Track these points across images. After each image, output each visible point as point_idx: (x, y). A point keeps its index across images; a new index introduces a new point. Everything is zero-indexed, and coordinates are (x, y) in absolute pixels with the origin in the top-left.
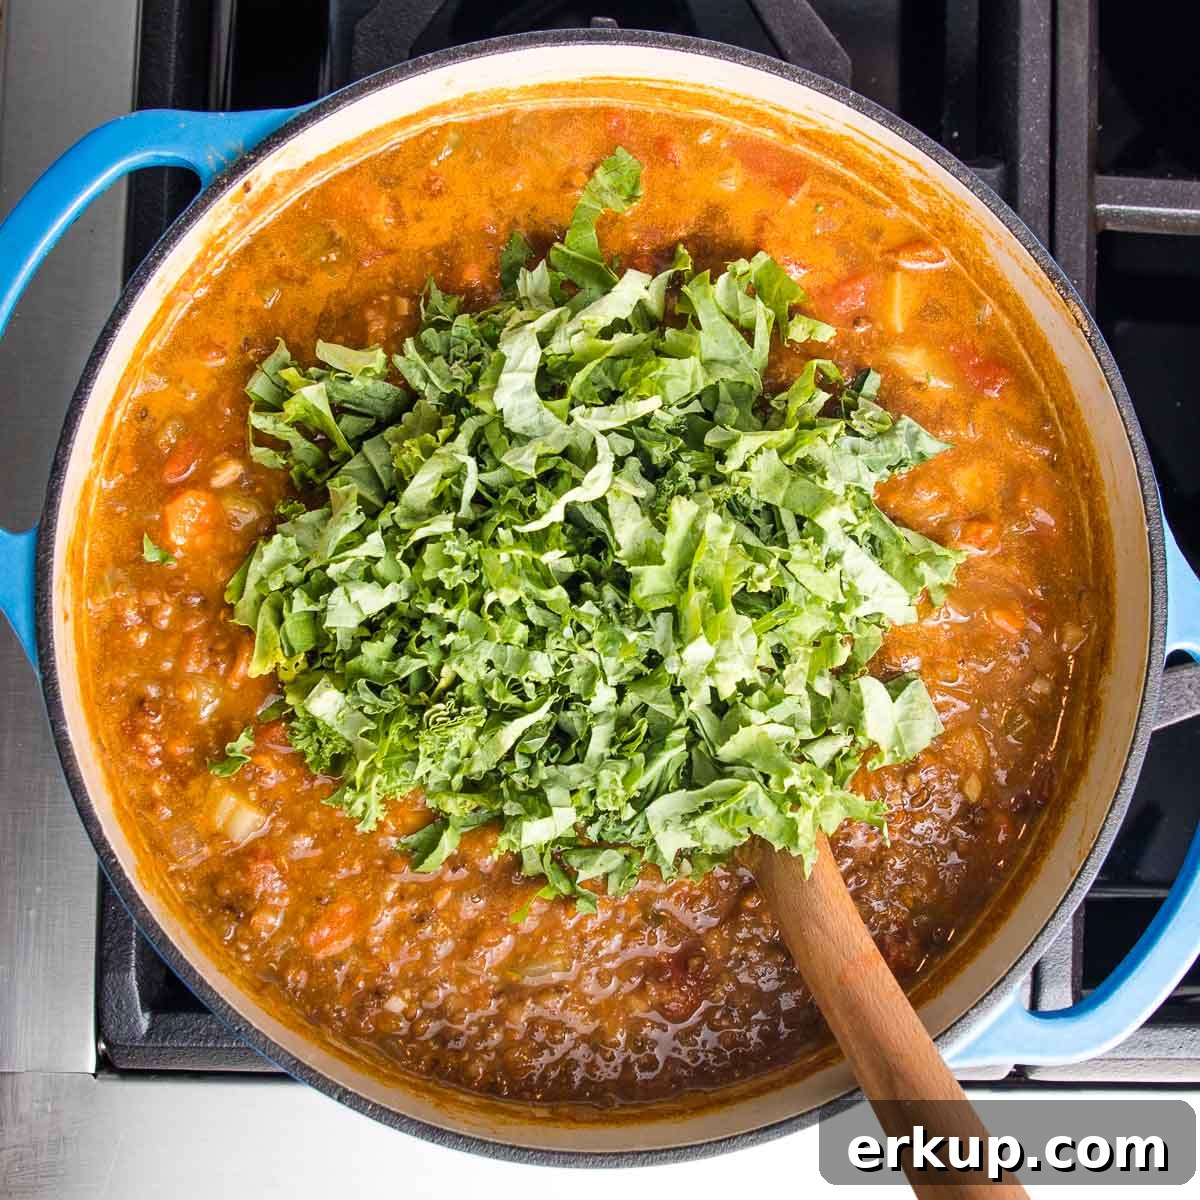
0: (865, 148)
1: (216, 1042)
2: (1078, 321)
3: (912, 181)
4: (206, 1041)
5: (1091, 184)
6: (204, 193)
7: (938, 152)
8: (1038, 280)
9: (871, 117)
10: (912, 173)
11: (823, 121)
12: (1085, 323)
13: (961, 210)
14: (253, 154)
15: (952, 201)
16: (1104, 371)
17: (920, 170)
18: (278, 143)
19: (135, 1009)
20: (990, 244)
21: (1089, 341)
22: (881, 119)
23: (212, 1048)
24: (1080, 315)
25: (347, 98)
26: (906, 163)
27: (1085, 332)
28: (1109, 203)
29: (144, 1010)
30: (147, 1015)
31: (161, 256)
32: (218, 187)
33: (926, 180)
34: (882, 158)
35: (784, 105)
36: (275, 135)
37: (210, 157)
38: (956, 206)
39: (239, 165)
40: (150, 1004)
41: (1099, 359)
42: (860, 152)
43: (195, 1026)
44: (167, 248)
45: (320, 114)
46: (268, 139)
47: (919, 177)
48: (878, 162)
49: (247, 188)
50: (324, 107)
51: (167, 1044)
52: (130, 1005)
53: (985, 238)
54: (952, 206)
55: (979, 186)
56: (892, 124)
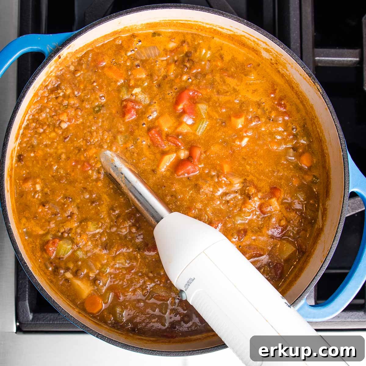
0: (249, 39)
1: (53, 322)
2: (318, 89)
3: (264, 48)
4: (50, 322)
5: (313, 51)
6: (47, 59)
7: (273, 38)
8: (305, 77)
9: (252, 28)
10: (264, 45)
11: (235, 31)
12: (321, 90)
13: (280, 57)
14: (61, 46)
15: (277, 54)
16: (327, 105)
17: (267, 45)
18: (69, 43)
19: (28, 312)
20: (289, 67)
21: (322, 96)
22: (255, 28)
23: (51, 324)
24: (319, 88)
25: (89, 28)
26: (262, 43)
27: (321, 93)
28: (319, 57)
29: (31, 312)
30: (32, 314)
31: (34, 79)
32: (51, 57)
33: (268, 48)
34: (254, 41)
35: (223, 26)
36: (68, 40)
37: (48, 48)
38: (278, 55)
39: (57, 50)
40: (32, 311)
41: (325, 101)
42: (247, 40)
43: (46, 317)
44: (36, 76)
45: (81, 33)
46: (66, 42)
47: (266, 47)
48: (252, 43)
49: (60, 57)
50: (82, 31)
51: (38, 323)
52: (27, 311)
53: (287, 65)
54: (277, 55)
55: (286, 48)
56: (258, 30)
